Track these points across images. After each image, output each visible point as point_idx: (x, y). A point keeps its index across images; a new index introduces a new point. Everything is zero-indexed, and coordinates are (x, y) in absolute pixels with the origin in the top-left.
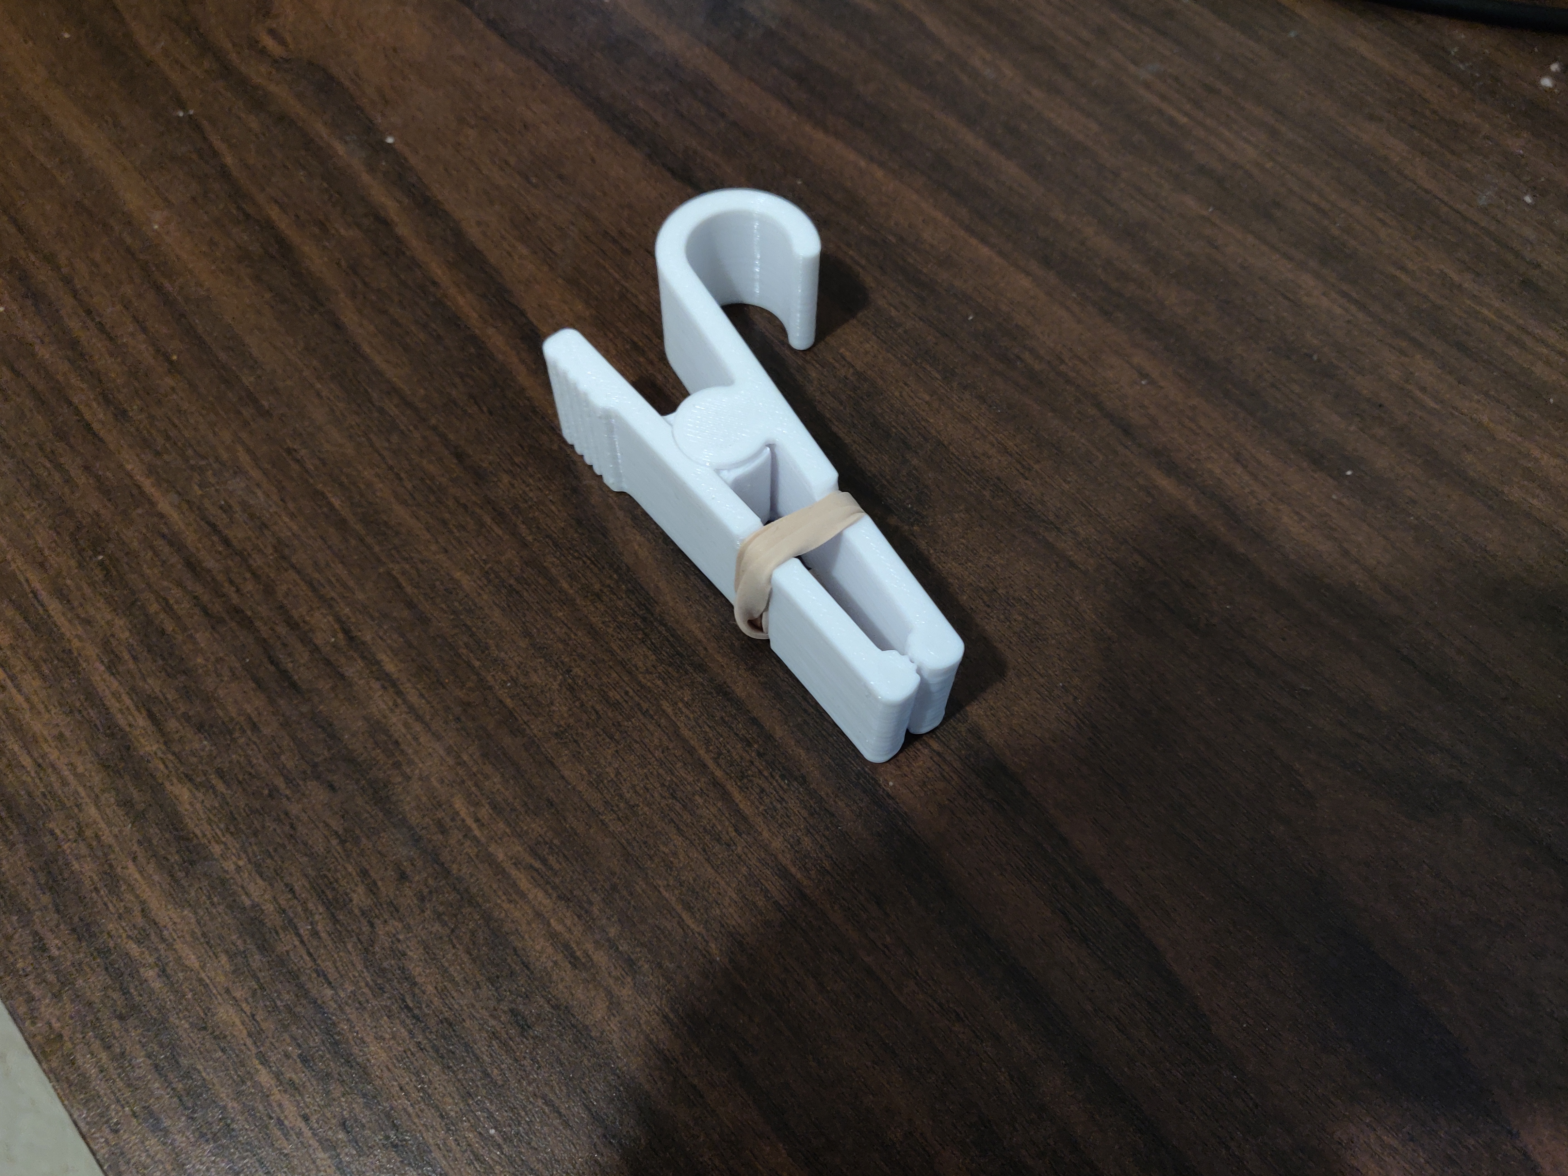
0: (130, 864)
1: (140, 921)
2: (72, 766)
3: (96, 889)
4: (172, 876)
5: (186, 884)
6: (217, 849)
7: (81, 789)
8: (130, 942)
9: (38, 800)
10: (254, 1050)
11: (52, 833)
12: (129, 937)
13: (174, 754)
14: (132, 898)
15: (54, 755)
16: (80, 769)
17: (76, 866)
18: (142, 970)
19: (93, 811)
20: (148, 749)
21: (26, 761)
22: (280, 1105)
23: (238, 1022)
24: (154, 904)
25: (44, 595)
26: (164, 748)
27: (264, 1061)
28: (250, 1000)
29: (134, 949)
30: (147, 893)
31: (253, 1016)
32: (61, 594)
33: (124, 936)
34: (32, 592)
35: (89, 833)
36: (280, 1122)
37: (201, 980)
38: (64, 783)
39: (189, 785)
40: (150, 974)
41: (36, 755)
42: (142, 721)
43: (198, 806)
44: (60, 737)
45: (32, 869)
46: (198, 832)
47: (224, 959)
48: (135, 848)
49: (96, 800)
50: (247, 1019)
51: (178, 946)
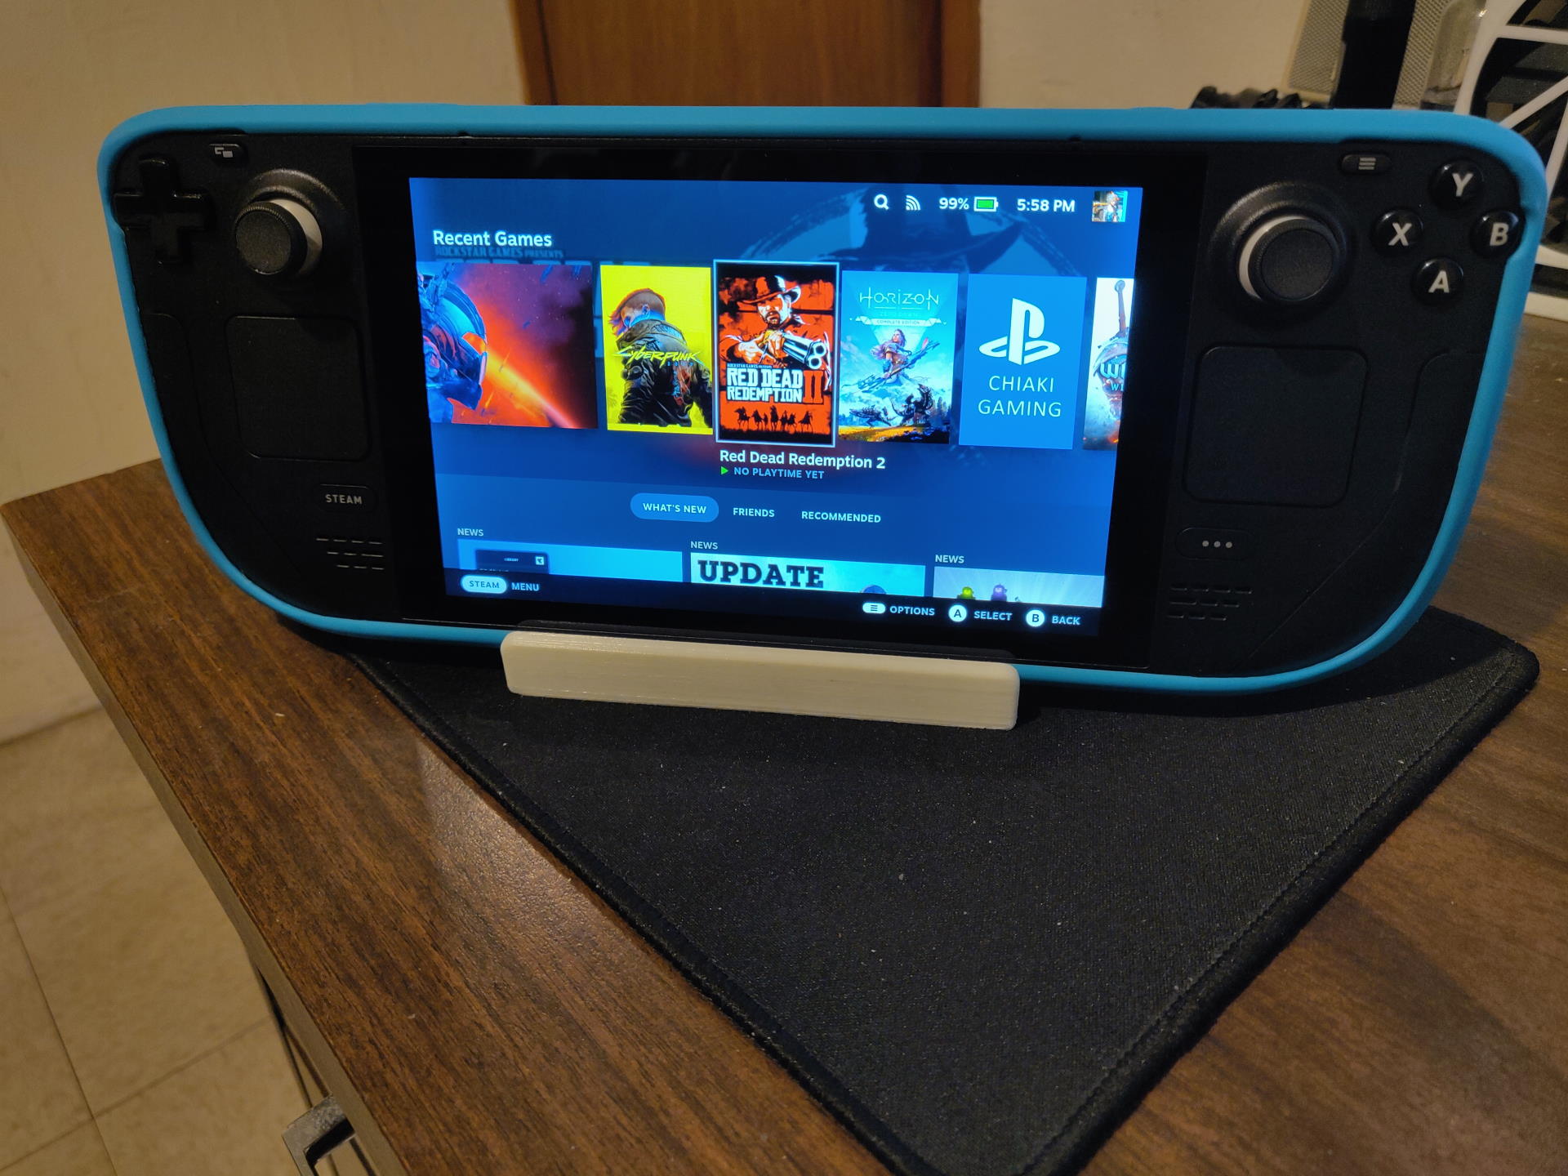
0: (351, 839)
1: (354, 868)
2: (317, 787)
3: (325, 852)
4: (380, 845)
5: (389, 849)
6: (413, 830)
7: (321, 798)
8: (345, 880)
9: (290, 804)
10: (430, 942)
11: (298, 821)
12: (345, 877)
13: (388, 779)
14: (350, 856)
15: (304, 779)
16: (322, 787)
17: (312, 838)
18: (352, 896)
19: (328, 810)
20: (370, 776)
21: (285, 783)
22: (448, 975)
23: (419, 925)
24: (365, 860)
25: (308, 698)
26: (381, 776)
27: (436, 947)
28: (430, 913)
29: (348, 884)
30: (360, 853)
31: (431, 923)
32: (320, 698)
33: (342, 876)
34: (301, 697)
35: (322, 821)
36: (446, 985)
37: (394, 903)
38: (310, 794)
39: (397, 795)
40: (358, 898)
41: (292, 780)
42: (367, 762)
43: (402, 806)
44: (310, 771)
45: (281, 841)
46: (400, 821)
47: (413, 890)
48: (355, 829)
49: (331, 805)
50: (426, 924)
51: (381, 883)
